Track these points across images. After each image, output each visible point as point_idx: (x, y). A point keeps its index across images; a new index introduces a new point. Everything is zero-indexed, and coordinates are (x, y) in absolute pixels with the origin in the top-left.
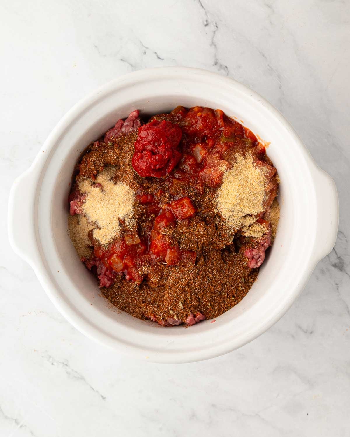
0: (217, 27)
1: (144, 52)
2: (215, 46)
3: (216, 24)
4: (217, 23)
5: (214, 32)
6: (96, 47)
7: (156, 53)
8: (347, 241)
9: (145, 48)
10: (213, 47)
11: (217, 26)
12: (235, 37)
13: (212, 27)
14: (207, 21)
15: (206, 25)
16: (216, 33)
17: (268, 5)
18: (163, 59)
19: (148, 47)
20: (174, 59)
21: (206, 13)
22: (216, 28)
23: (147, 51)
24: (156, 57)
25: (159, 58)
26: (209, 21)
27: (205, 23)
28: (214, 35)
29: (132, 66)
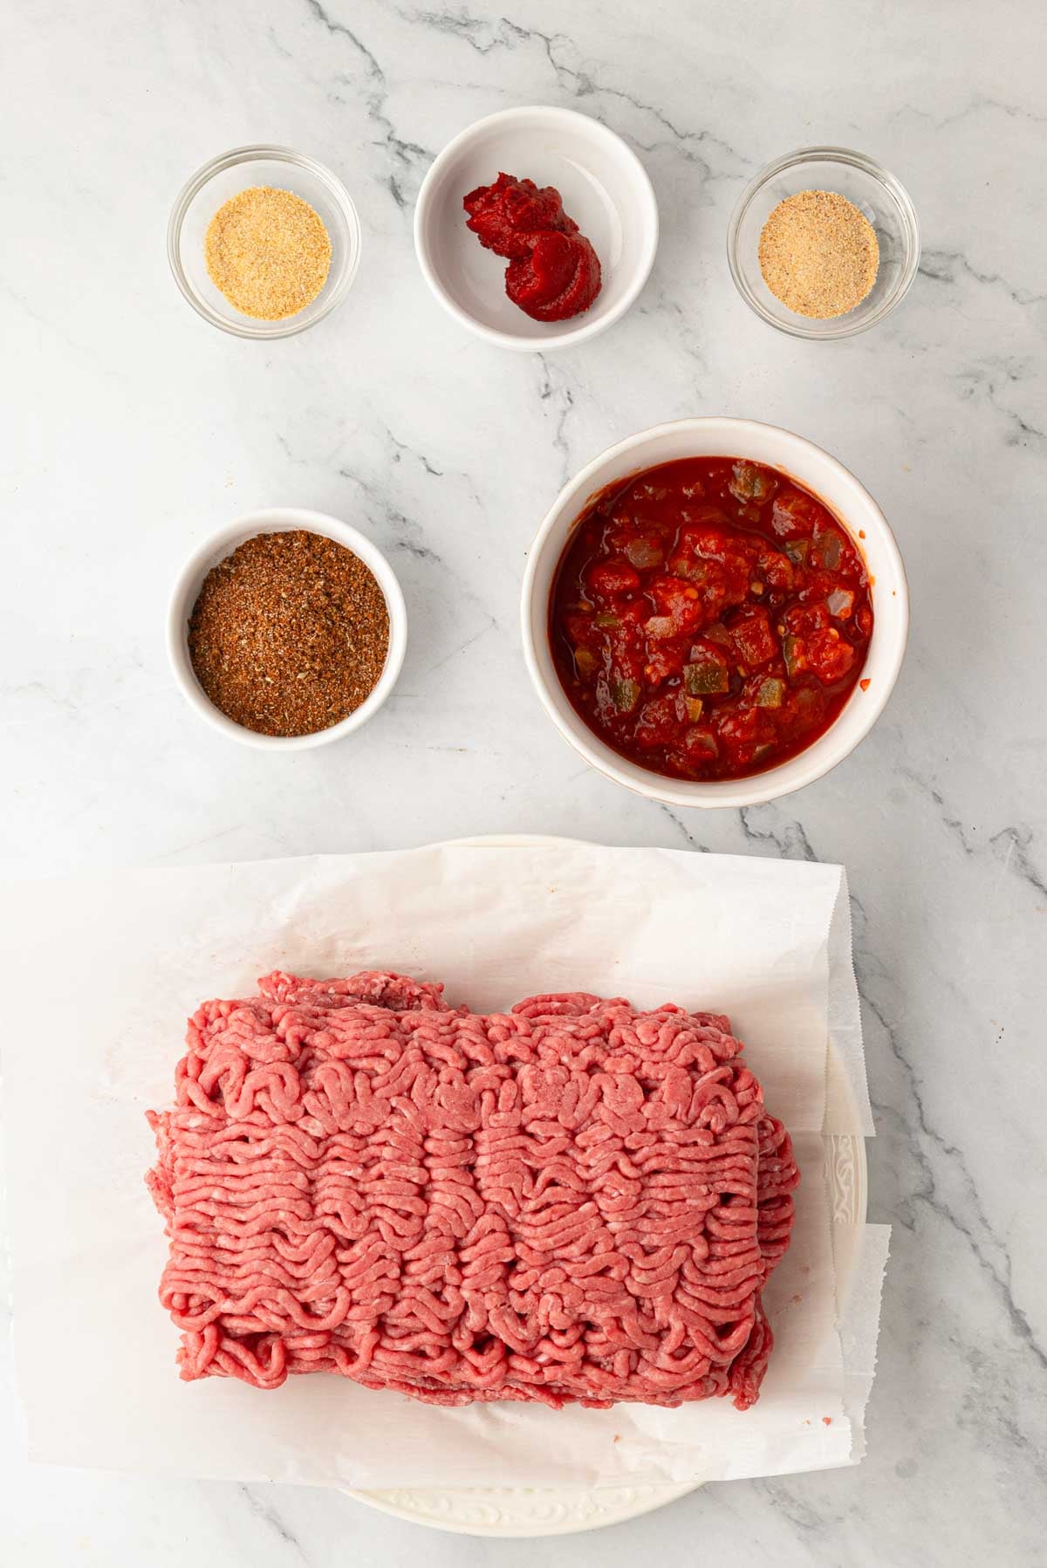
0: (571, 401)
1: (395, 455)
2: (565, 445)
3: (569, 393)
4: (572, 392)
5: (564, 413)
6: (281, 439)
7: (424, 459)
8: (866, 919)
9: (398, 448)
10: (560, 447)
11: (573, 399)
12: (613, 426)
13: (558, 401)
14: (547, 386)
15: (545, 396)
16: (569, 414)
17: (692, 353)
18: (442, 474)
19: (405, 444)
20: (465, 475)
21: (545, 365)
22: (568, 402)
23: (403, 453)
24: (424, 468)
25: (430, 470)
26: (552, 385)
27: (543, 391)
28: (563, 420)
29: (365, 488)
